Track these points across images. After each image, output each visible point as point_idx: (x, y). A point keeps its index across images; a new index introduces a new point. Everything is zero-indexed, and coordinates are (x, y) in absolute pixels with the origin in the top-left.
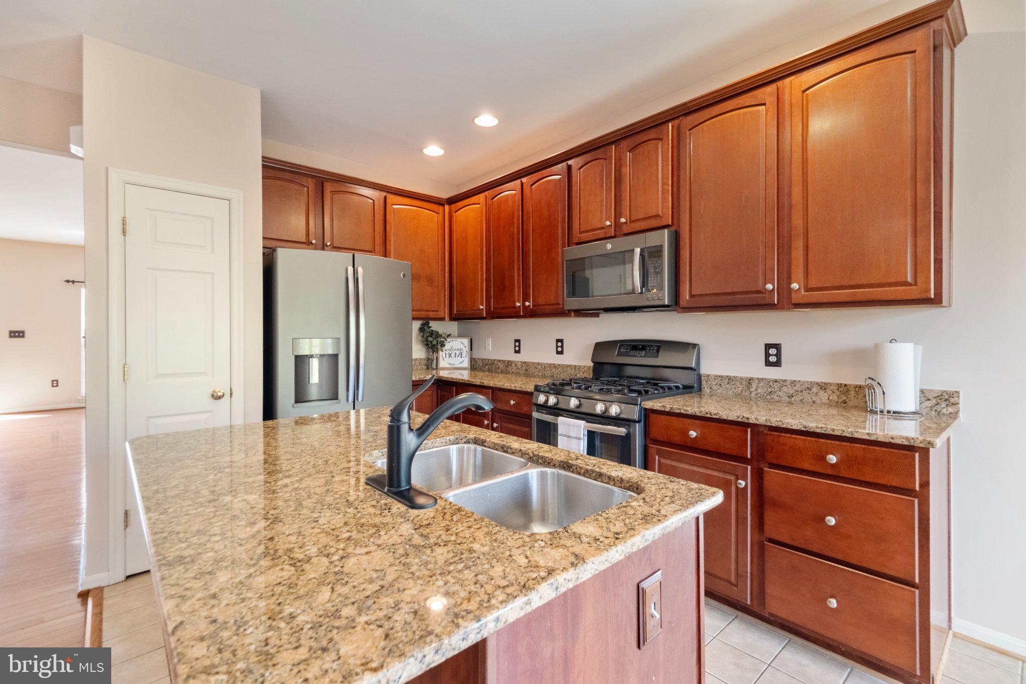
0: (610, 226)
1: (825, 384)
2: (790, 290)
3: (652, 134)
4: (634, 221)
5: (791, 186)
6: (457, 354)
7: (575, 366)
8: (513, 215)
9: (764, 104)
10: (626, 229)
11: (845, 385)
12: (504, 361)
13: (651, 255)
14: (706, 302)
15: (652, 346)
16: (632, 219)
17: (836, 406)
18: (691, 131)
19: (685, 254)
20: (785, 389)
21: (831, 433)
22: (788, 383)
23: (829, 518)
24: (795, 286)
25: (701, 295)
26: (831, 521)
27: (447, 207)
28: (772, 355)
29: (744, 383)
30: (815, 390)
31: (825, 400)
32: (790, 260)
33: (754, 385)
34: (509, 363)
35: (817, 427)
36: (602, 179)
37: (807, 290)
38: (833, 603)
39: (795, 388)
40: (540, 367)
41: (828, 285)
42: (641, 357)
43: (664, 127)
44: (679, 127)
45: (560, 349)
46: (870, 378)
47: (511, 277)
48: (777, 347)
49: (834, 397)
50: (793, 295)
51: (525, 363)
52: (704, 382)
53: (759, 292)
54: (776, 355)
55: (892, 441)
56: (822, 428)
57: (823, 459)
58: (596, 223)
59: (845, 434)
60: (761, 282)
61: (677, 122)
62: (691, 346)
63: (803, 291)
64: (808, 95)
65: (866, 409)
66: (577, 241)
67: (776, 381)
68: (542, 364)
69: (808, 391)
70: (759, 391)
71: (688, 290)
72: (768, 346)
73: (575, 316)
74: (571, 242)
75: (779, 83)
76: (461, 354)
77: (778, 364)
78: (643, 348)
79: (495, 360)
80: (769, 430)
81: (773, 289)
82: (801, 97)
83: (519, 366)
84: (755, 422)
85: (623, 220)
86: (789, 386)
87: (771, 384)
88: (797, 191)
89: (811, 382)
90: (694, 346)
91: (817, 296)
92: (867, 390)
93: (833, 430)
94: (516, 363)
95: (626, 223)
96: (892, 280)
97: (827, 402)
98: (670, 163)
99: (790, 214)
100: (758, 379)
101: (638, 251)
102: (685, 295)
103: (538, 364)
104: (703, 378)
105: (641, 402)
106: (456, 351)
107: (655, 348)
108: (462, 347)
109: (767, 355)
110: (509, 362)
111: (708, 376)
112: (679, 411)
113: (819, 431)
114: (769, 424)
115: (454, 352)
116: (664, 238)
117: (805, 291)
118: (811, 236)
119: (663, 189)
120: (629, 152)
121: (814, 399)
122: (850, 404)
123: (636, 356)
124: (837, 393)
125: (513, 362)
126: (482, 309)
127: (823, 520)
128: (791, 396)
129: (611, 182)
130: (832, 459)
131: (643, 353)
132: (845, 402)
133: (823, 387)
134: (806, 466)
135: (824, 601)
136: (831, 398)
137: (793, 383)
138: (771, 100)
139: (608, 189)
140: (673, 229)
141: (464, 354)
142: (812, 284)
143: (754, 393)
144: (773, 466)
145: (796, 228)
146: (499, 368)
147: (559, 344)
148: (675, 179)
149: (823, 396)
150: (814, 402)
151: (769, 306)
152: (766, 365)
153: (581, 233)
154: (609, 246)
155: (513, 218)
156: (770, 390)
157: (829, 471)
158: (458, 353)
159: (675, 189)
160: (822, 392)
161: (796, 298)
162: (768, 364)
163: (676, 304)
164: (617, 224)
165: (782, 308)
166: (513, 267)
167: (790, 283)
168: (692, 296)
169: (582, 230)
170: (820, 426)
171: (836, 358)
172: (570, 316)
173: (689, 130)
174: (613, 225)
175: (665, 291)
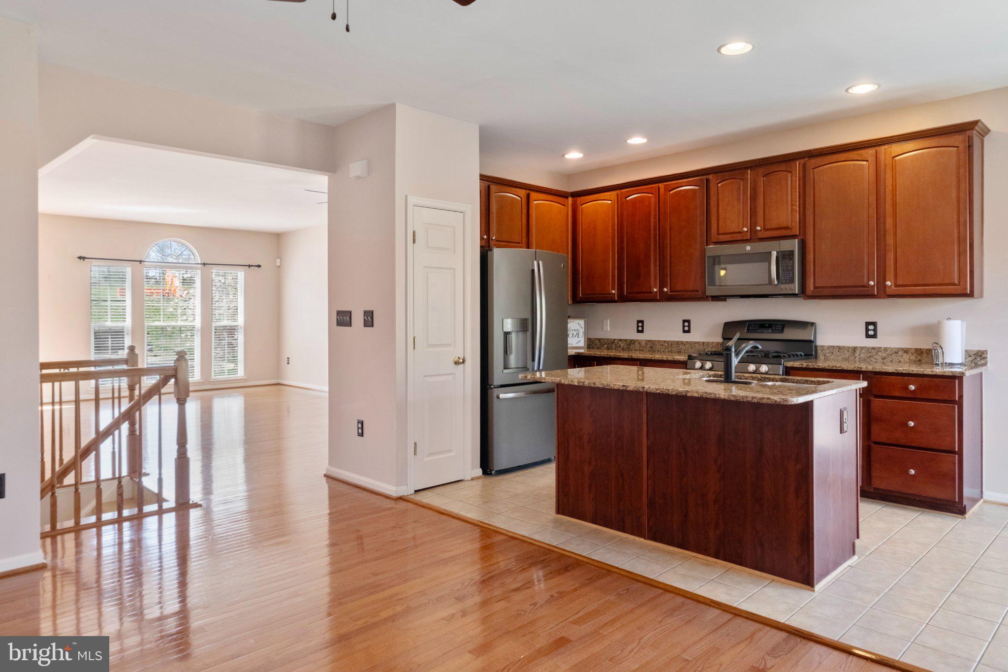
0: (747, 231)
1: (907, 349)
2: (885, 286)
3: (783, 167)
4: (768, 230)
5: (885, 217)
6: (575, 335)
7: (704, 342)
8: (650, 214)
9: (867, 161)
10: (760, 235)
11: (920, 349)
12: (626, 340)
13: (785, 257)
14: (826, 292)
15: (777, 324)
16: (766, 228)
17: (915, 364)
18: (814, 170)
19: (810, 257)
20: (880, 354)
21: (911, 372)
22: (882, 349)
23: (910, 422)
24: (888, 283)
25: (822, 287)
26: (912, 424)
27: (570, 199)
28: (871, 330)
29: (850, 350)
30: (900, 353)
31: (907, 360)
32: (885, 266)
33: (858, 352)
34: (632, 342)
35: (904, 370)
36: (739, 195)
37: (896, 286)
38: (912, 472)
39: (887, 353)
40: (666, 344)
41: (909, 283)
42: (768, 333)
43: (792, 163)
44: (804, 165)
45: (686, 328)
46: (935, 343)
47: (648, 266)
48: (874, 324)
49: (913, 358)
50: (887, 289)
51: (650, 341)
52: (819, 351)
53: (864, 286)
54: (874, 330)
55: (944, 374)
56: (906, 370)
57: (907, 388)
58: (733, 227)
59: (919, 373)
60: (865, 280)
61: (802, 161)
62: (809, 325)
63: (893, 286)
64: (895, 160)
65: (933, 364)
66: (715, 241)
67: (873, 348)
68: (669, 342)
69: (896, 354)
70: (862, 356)
71: (812, 283)
72: (868, 324)
73: (711, 301)
74: (708, 241)
75: (878, 148)
76: (578, 334)
77: (874, 336)
78: (770, 326)
79: (615, 340)
80: (874, 374)
81: (874, 285)
82: (891, 161)
83: (643, 344)
84: (866, 370)
85: (759, 228)
86: (883, 352)
87: (870, 350)
88: (889, 221)
89: (898, 348)
90: (813, 324)
91: (901, 290)
92: (933, 351)
93: (913, 371)
94: (639, 342)
95: (761, 230)
96: (946, 282)
97: (909, 361)
98: (798, 190)
99: (885, 234)
100: (860, 347)
101: (774, 254)
102: (810, 287)
103: (665, 342)
104: (818, 348)
105: (783, 363)
106: (573, 332)
107: (780, 326)
108: (578, 327)
109: (867, 330)
110: (632, 340)
111: (822, 346)
112: (813, 367)
113: (904, 372)
114: (875, 370)
115: (572, 332)
116: (794, 245)
117: (895, 287)
118: (899, 251)
119: (792, 209)
120: (763, 177)
121: (900, 359)
122: (923, 361)
123: (764, 333)
124: (915, 355)
125: (637, 340)
126: (614, 293)
127: (906, 425)
128: (884, 359)
129: (747, 198)
130: (912, 387)
131: (770, 330)
132: (920, 361)
133: (906, 351)
134: (897, 394)
135: (907, 472)
136: (911, 358)
137: (886, 349)
138: (872, 159)
139: (745, 203)
140: (801, 237)
141: (581, 334)
142: (899, 282)
143: (858, 357)
144: (876, 396)
145: (889, 245)
146: (620, 346)
147: (686, 324)
148: (802, 202)
149: (906, 357)
150: (900, 362)
151: (871, 296)
152: (866, 337)
153: (719, 234)
154: (748, 248)
155: (650, 217)
156: (869, 355)
157: (910, 396)
158: (575, 333)
159: (801, 209)
160: (905, 355)
161: (889, 291)
162: (868, 336)
163: (804, 293)
164: (752, 230)
165: (880, 298)
166: (649, 257)
167: (885, 281)
168: (815, 287)
169: (720, 232)
170: (905, 369)
171: (916, 331)
172: (708, 301)
173: (813, 169)
174: (749, 231)
175: (795, 285)
